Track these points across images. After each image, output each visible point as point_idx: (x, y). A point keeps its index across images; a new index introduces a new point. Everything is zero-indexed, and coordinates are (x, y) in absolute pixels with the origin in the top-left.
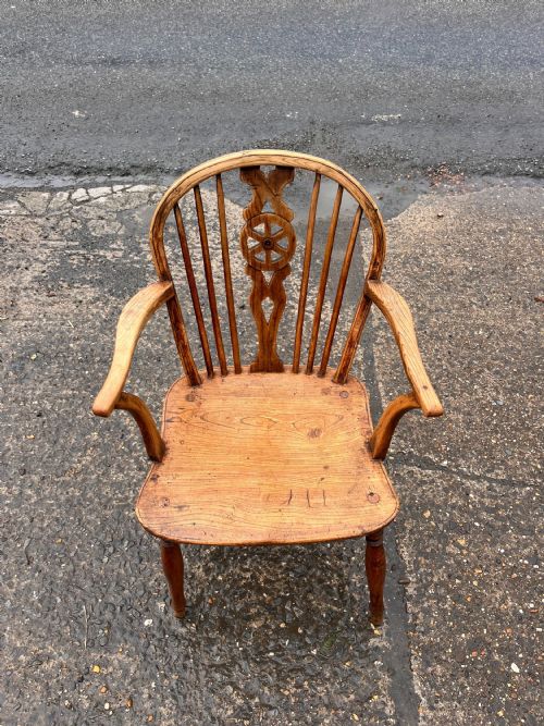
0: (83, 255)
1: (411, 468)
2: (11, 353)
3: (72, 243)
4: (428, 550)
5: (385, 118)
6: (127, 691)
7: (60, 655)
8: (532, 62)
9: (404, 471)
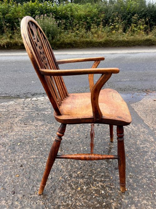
0: (37, 113)
2: (9, 143)
3: (33, 110)
5: (125, 80)
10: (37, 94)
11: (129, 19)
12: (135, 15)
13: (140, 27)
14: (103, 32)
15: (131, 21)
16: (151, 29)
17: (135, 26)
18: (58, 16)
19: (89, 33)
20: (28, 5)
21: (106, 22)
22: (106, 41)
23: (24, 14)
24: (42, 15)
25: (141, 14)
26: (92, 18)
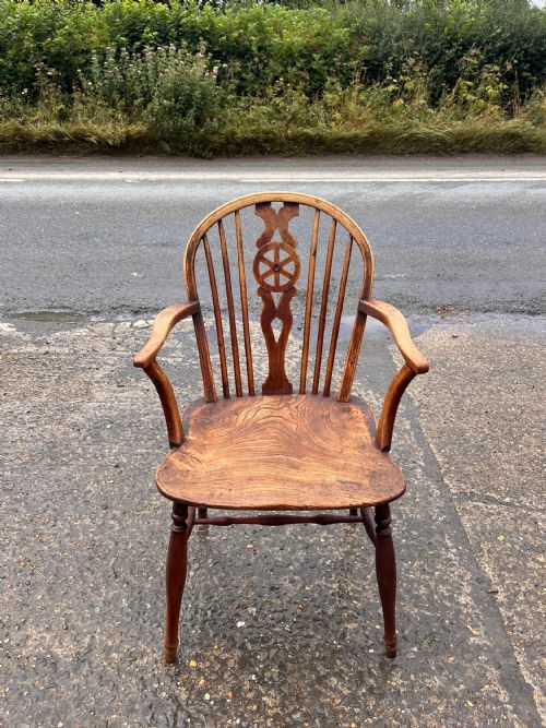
1: (475, 503)
2: (87, 424)
4: (510, 566)
5: (393, 276)
6: (227, 683)
7: (154, 652)
8: (507, 243)
9: (469, 505)
10: (146, 310)
13: (485, 91)
14: (362, 103)
15: (457, 70)
16: (523, 97)
17: (469, 88)
18: (217, 49)
19: (317, 107)
20: (120, 8)
21: (374, 72)
23: (107, 36)
25: (490, 47)
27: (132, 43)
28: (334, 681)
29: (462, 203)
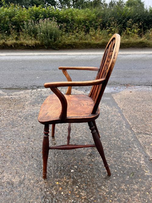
0: (41, 99)
2: (23, 116)
3: (38, 97)
5: (112, 77)
6: (69, 189)
7: (45, 180)
9: (141, 136)
10: (41, 87)
11: (124, 23)
12: (130, 20)
13: (134, 31)
14: (101, 34)
15: (126, 25)
16: (144, 33)
17: (129, 30)
18: (60, 20)
19: (88, 36)
20: (33, 9)
21: (103, 26)
22: (103, 43)
23: (29, 17)
24: (46, 19)
25: (135, 19)
26: (90, 22)
27: (36, 19)
28: (103, 187)
29: (129, 59)
